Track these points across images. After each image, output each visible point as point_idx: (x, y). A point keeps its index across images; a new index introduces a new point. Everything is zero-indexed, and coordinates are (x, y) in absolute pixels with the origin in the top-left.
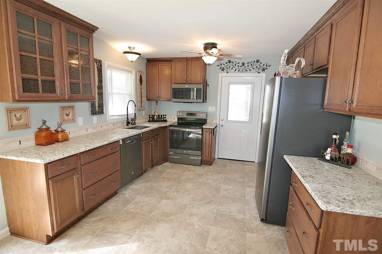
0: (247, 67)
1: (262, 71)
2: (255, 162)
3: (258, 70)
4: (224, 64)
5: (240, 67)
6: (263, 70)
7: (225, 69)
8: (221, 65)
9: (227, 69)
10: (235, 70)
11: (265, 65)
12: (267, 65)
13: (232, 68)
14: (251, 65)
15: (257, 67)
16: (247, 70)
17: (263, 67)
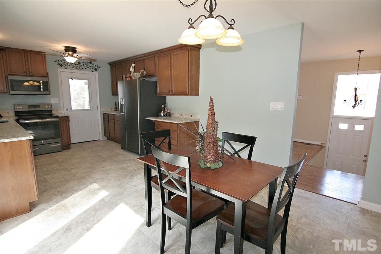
0: (83, 66)
1: (94, 70)
2: (99, 140)
3: (92, 69)
4: (61, 61)
5: (76, 65)
6: (96, 70)
7: (63, 65)
8: (58, 61)
9: (65, 65)
10: (73, 67)
11: (96, 66)
12: (98, 67)
13: (70, 65)
14: (86, 64)
15: (90, 67)
16: (83, 69)
17: (95, 67)
